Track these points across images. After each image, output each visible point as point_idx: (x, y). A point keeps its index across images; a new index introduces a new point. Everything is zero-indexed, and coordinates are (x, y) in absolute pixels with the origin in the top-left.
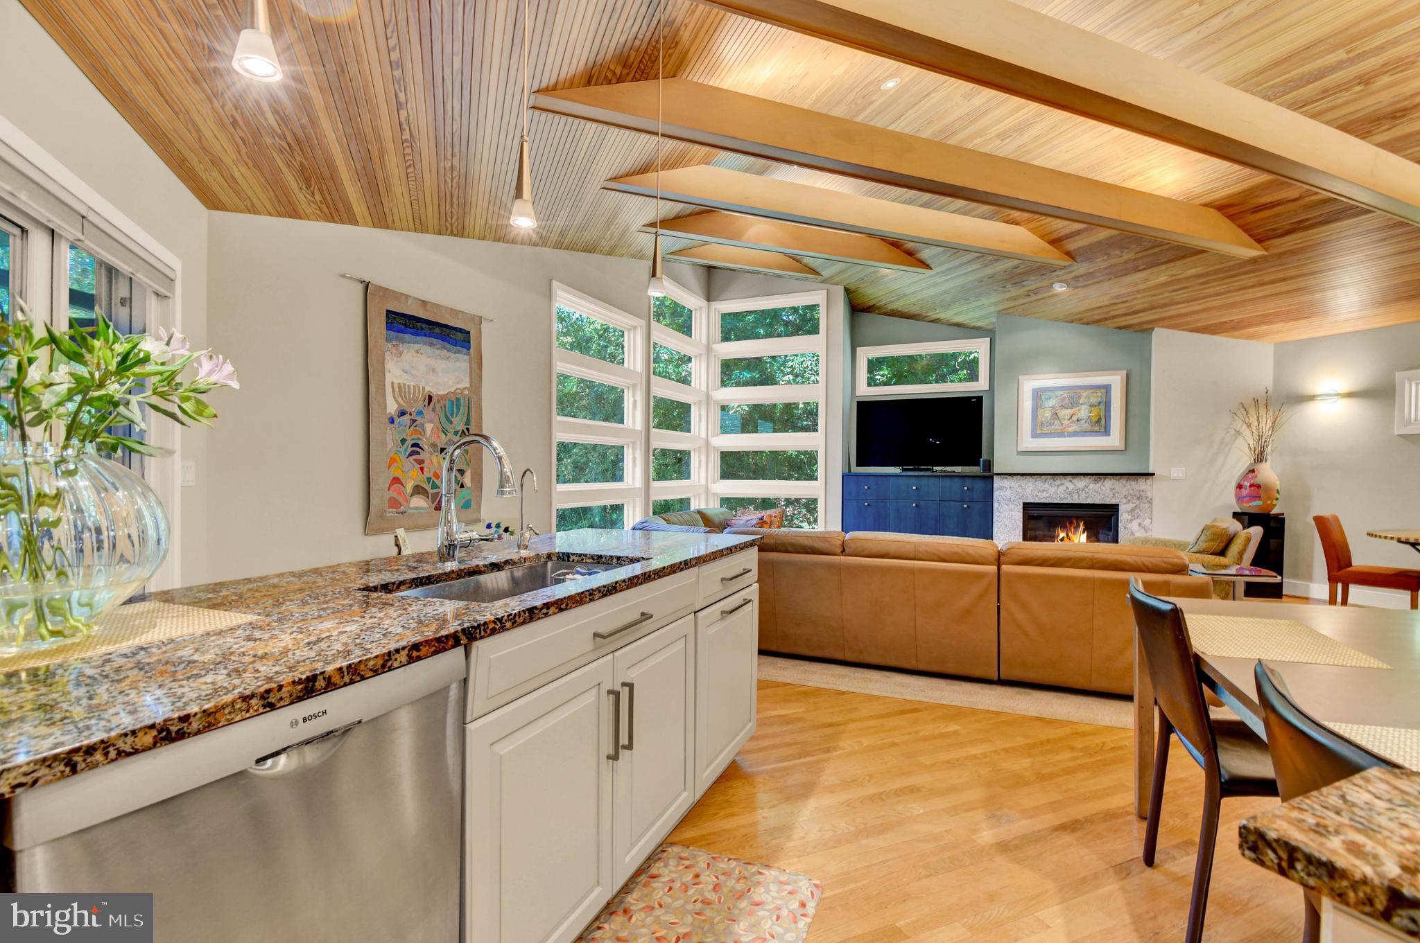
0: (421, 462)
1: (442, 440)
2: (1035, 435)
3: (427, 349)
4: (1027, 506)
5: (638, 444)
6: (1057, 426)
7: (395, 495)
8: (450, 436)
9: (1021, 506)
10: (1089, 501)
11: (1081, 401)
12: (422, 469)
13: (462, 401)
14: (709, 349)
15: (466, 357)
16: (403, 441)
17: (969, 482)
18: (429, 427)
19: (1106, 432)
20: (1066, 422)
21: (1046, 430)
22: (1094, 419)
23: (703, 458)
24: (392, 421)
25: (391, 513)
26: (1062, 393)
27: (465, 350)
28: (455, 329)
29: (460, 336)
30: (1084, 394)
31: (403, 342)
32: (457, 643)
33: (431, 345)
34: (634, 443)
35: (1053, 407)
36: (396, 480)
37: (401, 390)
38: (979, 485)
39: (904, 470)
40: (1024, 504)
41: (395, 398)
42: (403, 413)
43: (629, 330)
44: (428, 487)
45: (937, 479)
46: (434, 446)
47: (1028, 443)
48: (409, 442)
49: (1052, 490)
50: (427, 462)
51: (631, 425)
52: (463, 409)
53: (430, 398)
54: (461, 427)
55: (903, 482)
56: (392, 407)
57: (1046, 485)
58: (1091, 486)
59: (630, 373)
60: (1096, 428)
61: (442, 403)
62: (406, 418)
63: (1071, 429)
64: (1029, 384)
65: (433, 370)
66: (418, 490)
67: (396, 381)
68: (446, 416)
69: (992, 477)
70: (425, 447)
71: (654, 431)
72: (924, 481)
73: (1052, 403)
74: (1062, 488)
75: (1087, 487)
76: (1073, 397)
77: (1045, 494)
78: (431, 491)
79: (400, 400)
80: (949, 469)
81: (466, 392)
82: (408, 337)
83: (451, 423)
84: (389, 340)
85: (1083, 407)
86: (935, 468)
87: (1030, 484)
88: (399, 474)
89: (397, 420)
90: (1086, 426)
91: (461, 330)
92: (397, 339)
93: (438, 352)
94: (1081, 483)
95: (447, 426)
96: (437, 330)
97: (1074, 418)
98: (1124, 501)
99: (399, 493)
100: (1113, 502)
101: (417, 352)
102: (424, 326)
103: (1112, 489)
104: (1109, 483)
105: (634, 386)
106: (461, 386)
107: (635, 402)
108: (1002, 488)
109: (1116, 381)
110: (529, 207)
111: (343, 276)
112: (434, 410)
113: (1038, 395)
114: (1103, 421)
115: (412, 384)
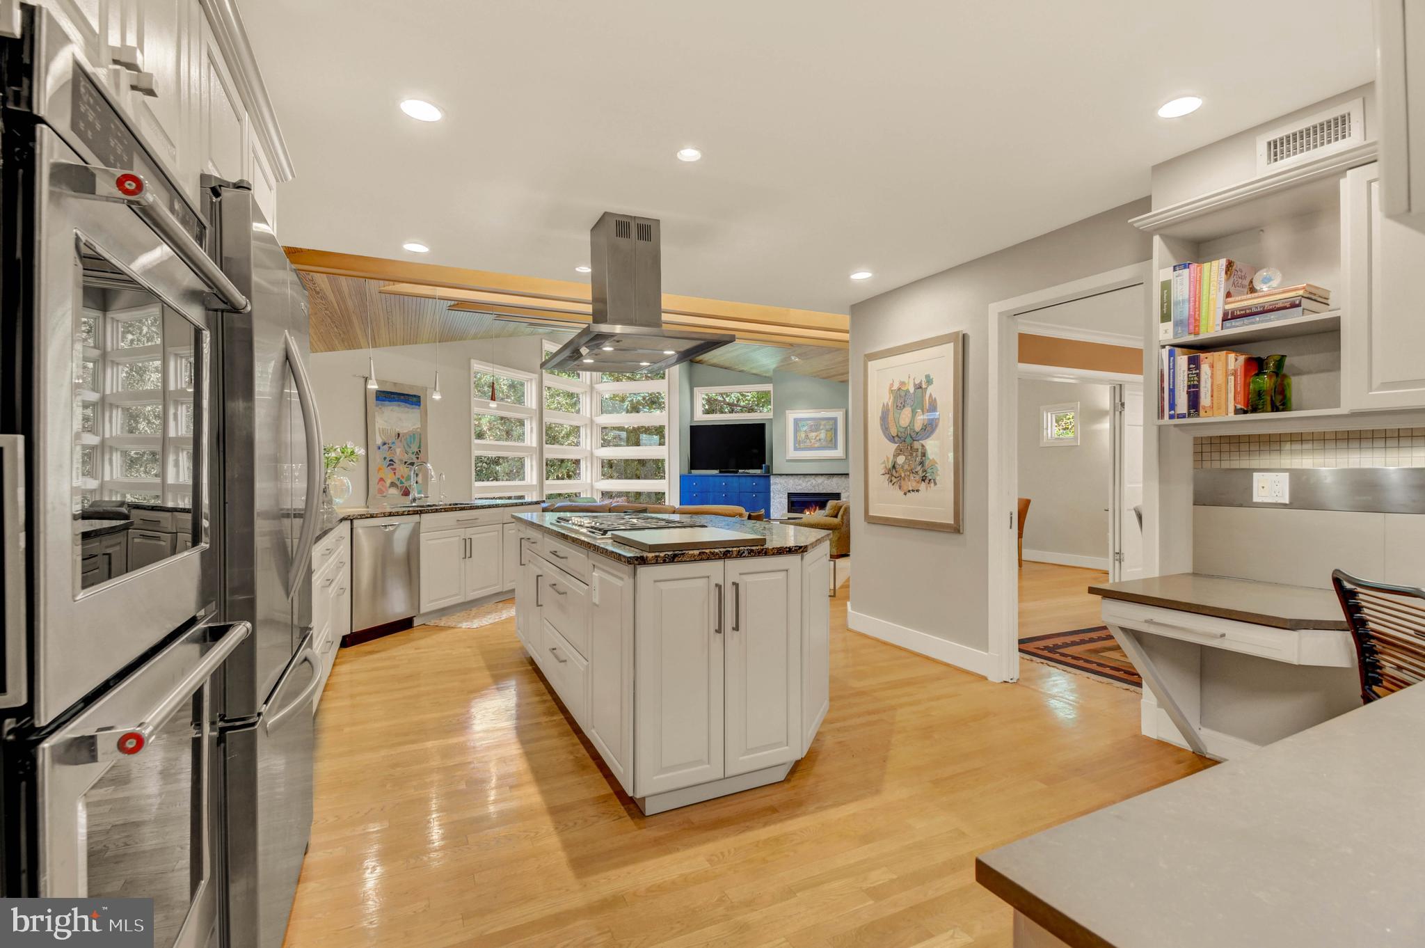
0: (395, 469)
1: (406, 458)
2: (796, 449)
3: (396, 408)
4: (790, 495)
5: (534, 456)
6: (808, 444)
7: (381, 487)
8: (410, 455)
9: (787, 495)
10: (824, 491)
11: (821, 427)
12: (395, 473)
13: (416, 435)
14: (592, 388)
15: (419, 411)
16: (385, 458)
17: (756, 479)
18: (398, 451)
19: (835, 447)
20: (813, 441)
21: (802, 446)
22: (829, 439)
23: (589, 465)
24: (379, 448)
25: (379, 496)
26: (810, 422)
27: (417, 407)
28: (412, 396)
29: (415, 399)
30: (823, 423)
31: (384, 405)
32: (417, 514)
33: (399, 406)
34: (532, 455)
35: (805, 431)
36: (382, 479)
37: (383, 431)
38: (762, 481)
39: (720, 472)
40: (788, 494)
41: (380, 436)
42: (385, 444)
43: (528, 381)
44: (398, 483)
45: (738, 478)
46: (401, 460)
47: (792, 454)
48: (388, 459)
49: (804, 484)
50: (397, 469)
51: (529, 444)
52: (417, 440)
53: (399, 434)
54: (416, 450)
55: (717, 479)
56: (379, 441)
57: (801, 482)
58: (826, 482)
59: (529, 410)
60: (830, 445)
61: (405, 437)
62: (386, 446)
63: (816, 446)
64: (792, 416)
65: (400, 419)
66: (393, 485)
67: (381, 427)
68: (408, 445)
69: (769, 476)
70: (396, 461)
71: (546, 447)
72: (730, 479)
73: (805, 429)
74: (809, 483)
75: (823, 482)
76: (816, 425)
77: (800, 487)
78: (400, 485)
79: (383, 437)
80: (747, 471)
81: (419, 430)
82: (387, 403)
83: (410, 447)
84: (377, 406)
85: (822, 431)
86: (740, 471)
87: (791, 481)
88: (383, 476)
89: (381, 447)
90: (824, 444)
91: (415, 396)
92: (382, 405)
93: (402, 409)
94: (820, 480)
95: (408, 450)
96: (402, 397)
97: (818, 438)
98: (844, 491)
99: (383, 486)
100: (837, 492)
101: (391, 410)
102: (395, 396)
103: (837, 484)
104: (835, 480)
105: (531, 418)
106: (417, 426)
107: (532, 428)
108: (776, 483)
109: (839, 415)
110: (439, 393)
111: (355, 376)
112: (401, 441)
113: (797, 421)
114: (833, 440)
115: (389, 428)
